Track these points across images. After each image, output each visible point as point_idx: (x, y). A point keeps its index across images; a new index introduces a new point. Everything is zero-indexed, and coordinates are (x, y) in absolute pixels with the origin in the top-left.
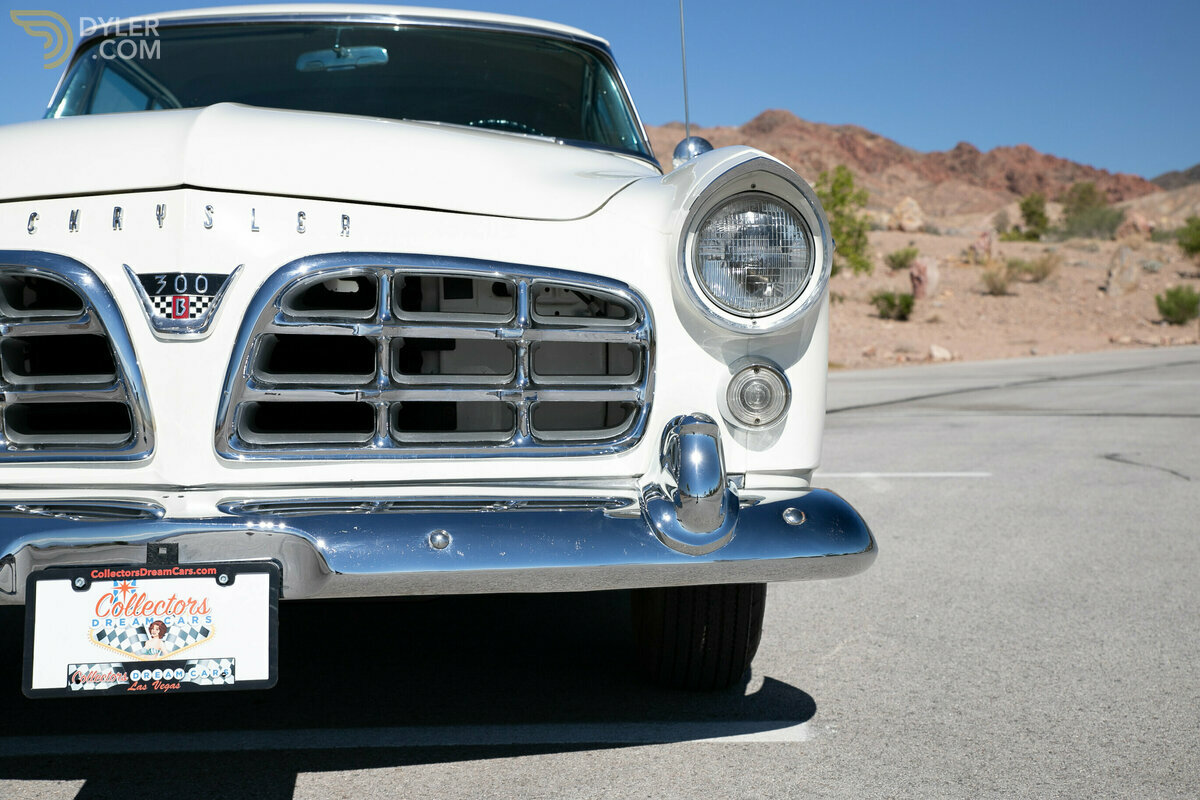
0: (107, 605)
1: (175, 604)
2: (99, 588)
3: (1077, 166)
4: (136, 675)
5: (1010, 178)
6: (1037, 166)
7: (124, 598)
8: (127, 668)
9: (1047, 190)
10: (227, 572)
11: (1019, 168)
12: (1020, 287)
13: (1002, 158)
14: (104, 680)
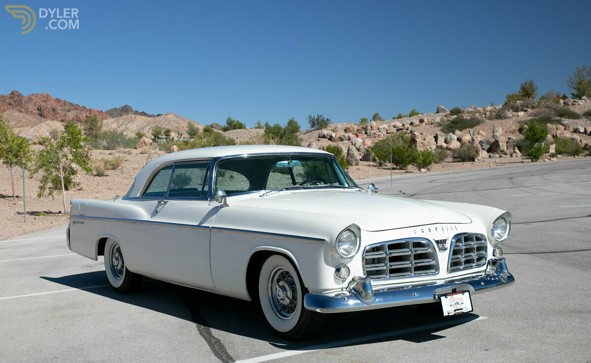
0: (450, 300)
1: (459, 299)
2: (449, 297)
3: (72, 105)
4: (457, 312)
5: (39, 109)
6: (52, 104)
7: (452, 299)
8: (455, 311)
9: (58, 116)
10: (463, 292)
11: (44, 104)
12: (109, 172)
13: (35, 99)
14: (452, 313)
